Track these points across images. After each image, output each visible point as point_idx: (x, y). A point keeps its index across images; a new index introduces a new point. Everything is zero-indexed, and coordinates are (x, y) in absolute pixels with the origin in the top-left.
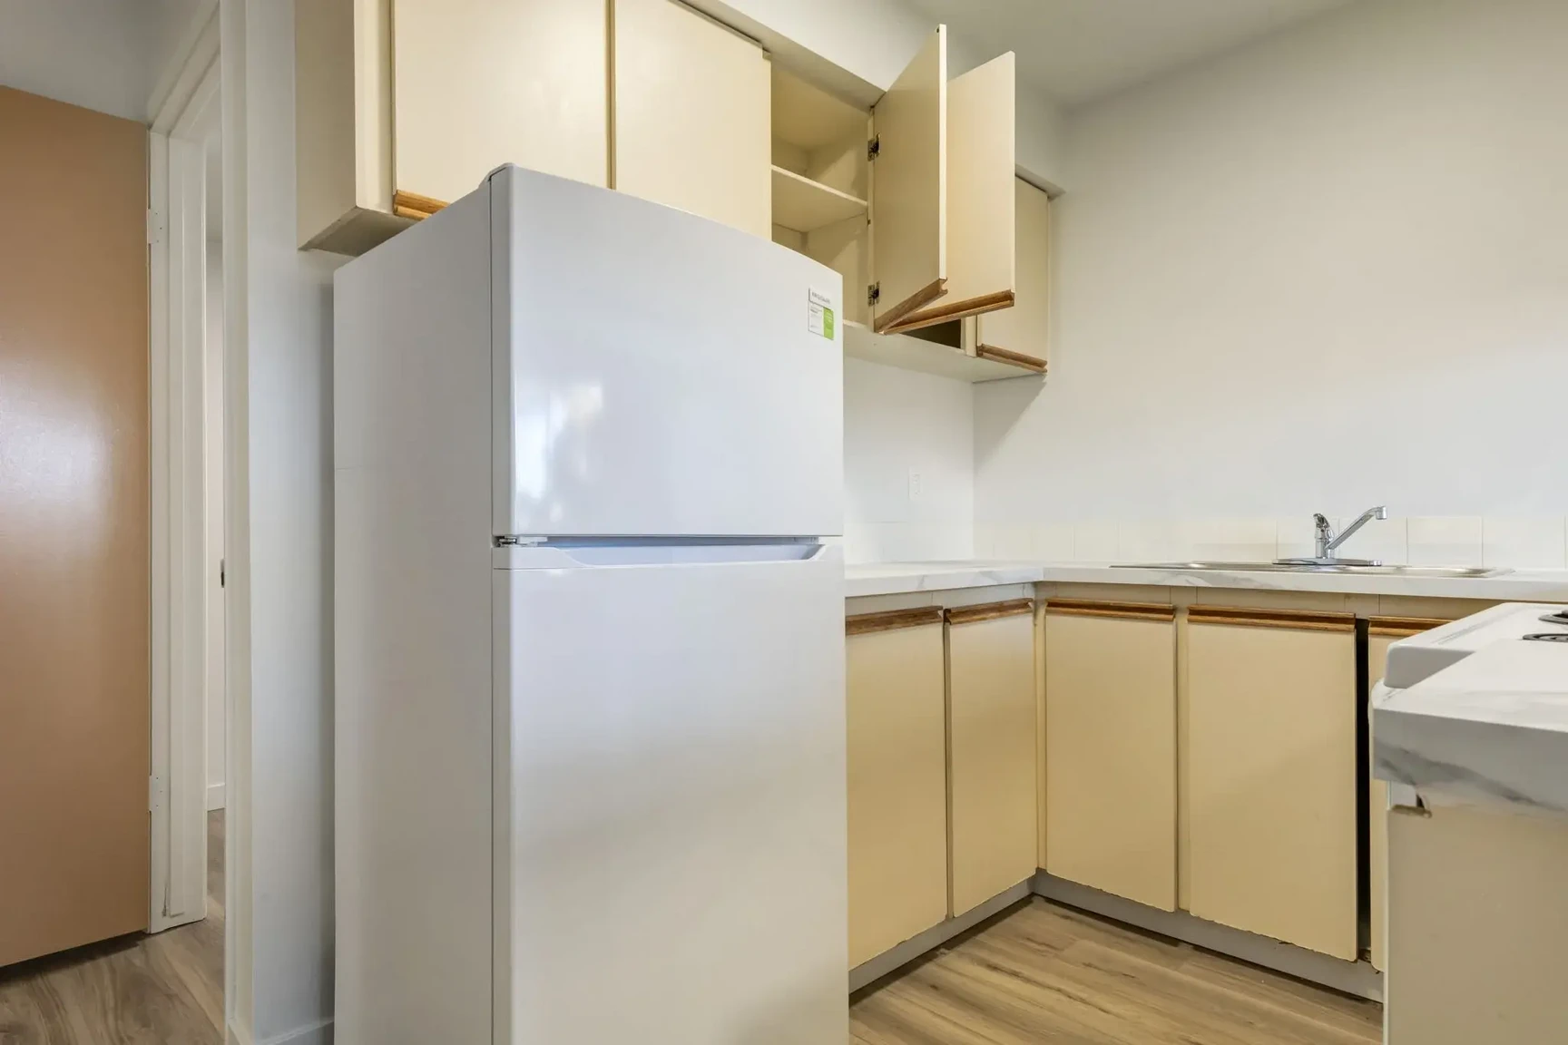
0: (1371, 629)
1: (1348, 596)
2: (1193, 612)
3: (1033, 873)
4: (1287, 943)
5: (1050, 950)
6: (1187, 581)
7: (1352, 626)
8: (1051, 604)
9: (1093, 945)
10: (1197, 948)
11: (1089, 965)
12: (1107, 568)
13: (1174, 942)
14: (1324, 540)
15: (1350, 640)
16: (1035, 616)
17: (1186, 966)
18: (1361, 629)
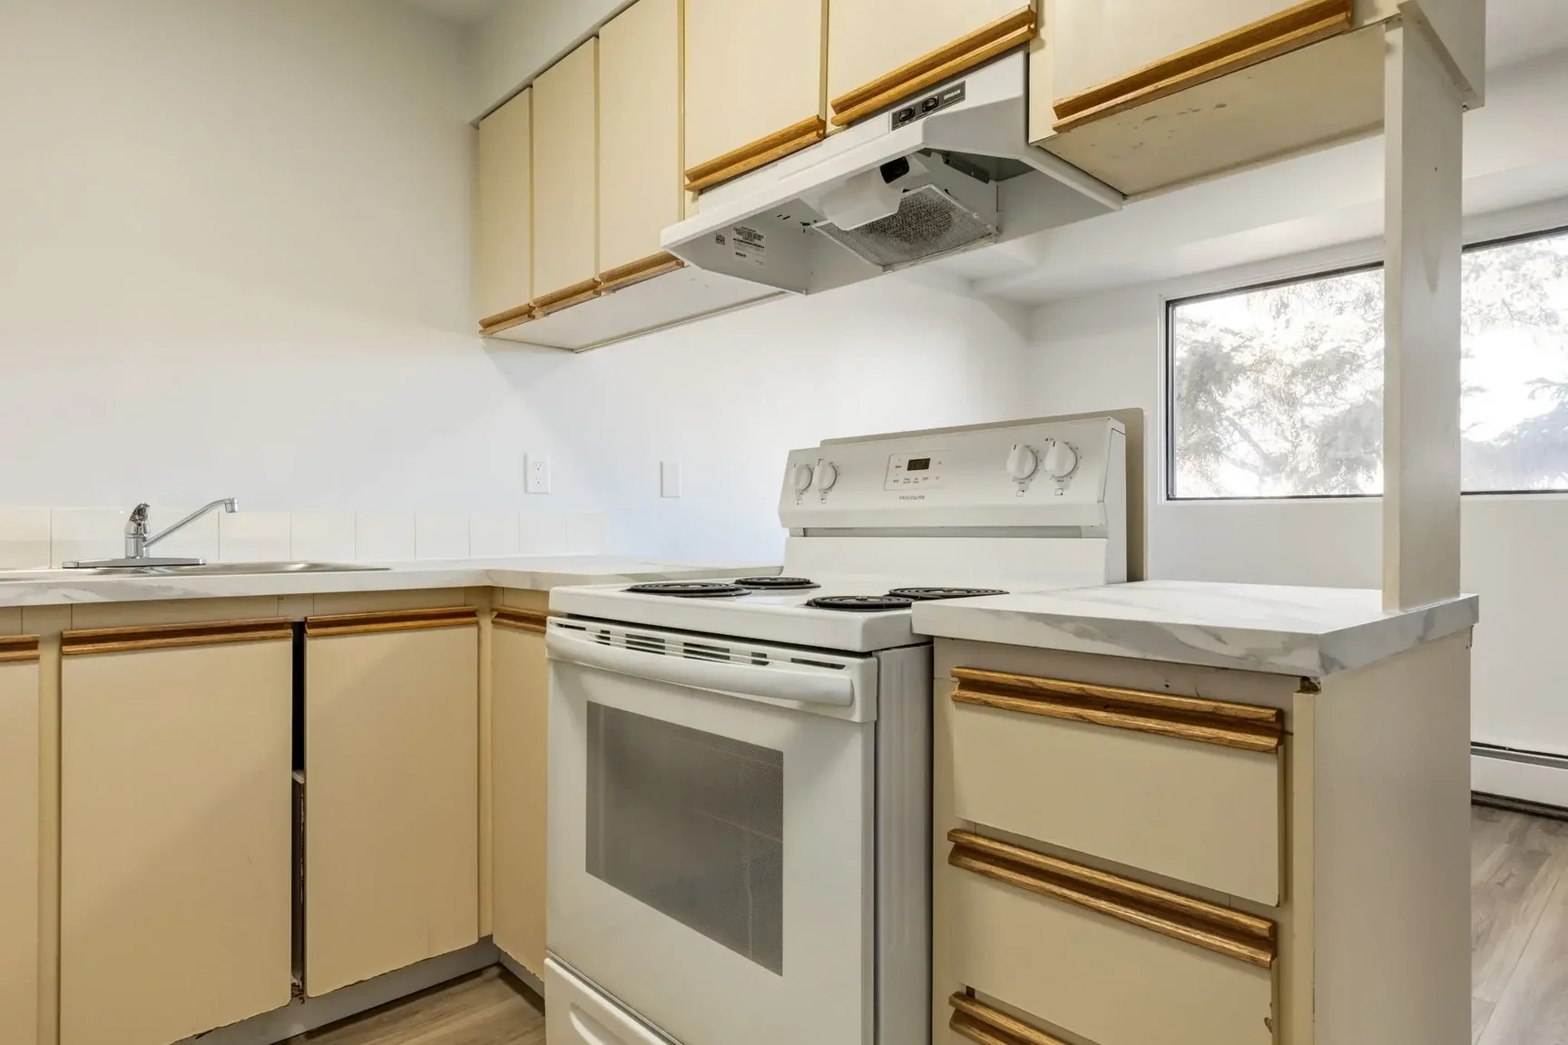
0: (309, 631)
2: (66, 641)
7: (291, 631)
14: (138, 535)
15: (287, 646)
18: (299, 632)
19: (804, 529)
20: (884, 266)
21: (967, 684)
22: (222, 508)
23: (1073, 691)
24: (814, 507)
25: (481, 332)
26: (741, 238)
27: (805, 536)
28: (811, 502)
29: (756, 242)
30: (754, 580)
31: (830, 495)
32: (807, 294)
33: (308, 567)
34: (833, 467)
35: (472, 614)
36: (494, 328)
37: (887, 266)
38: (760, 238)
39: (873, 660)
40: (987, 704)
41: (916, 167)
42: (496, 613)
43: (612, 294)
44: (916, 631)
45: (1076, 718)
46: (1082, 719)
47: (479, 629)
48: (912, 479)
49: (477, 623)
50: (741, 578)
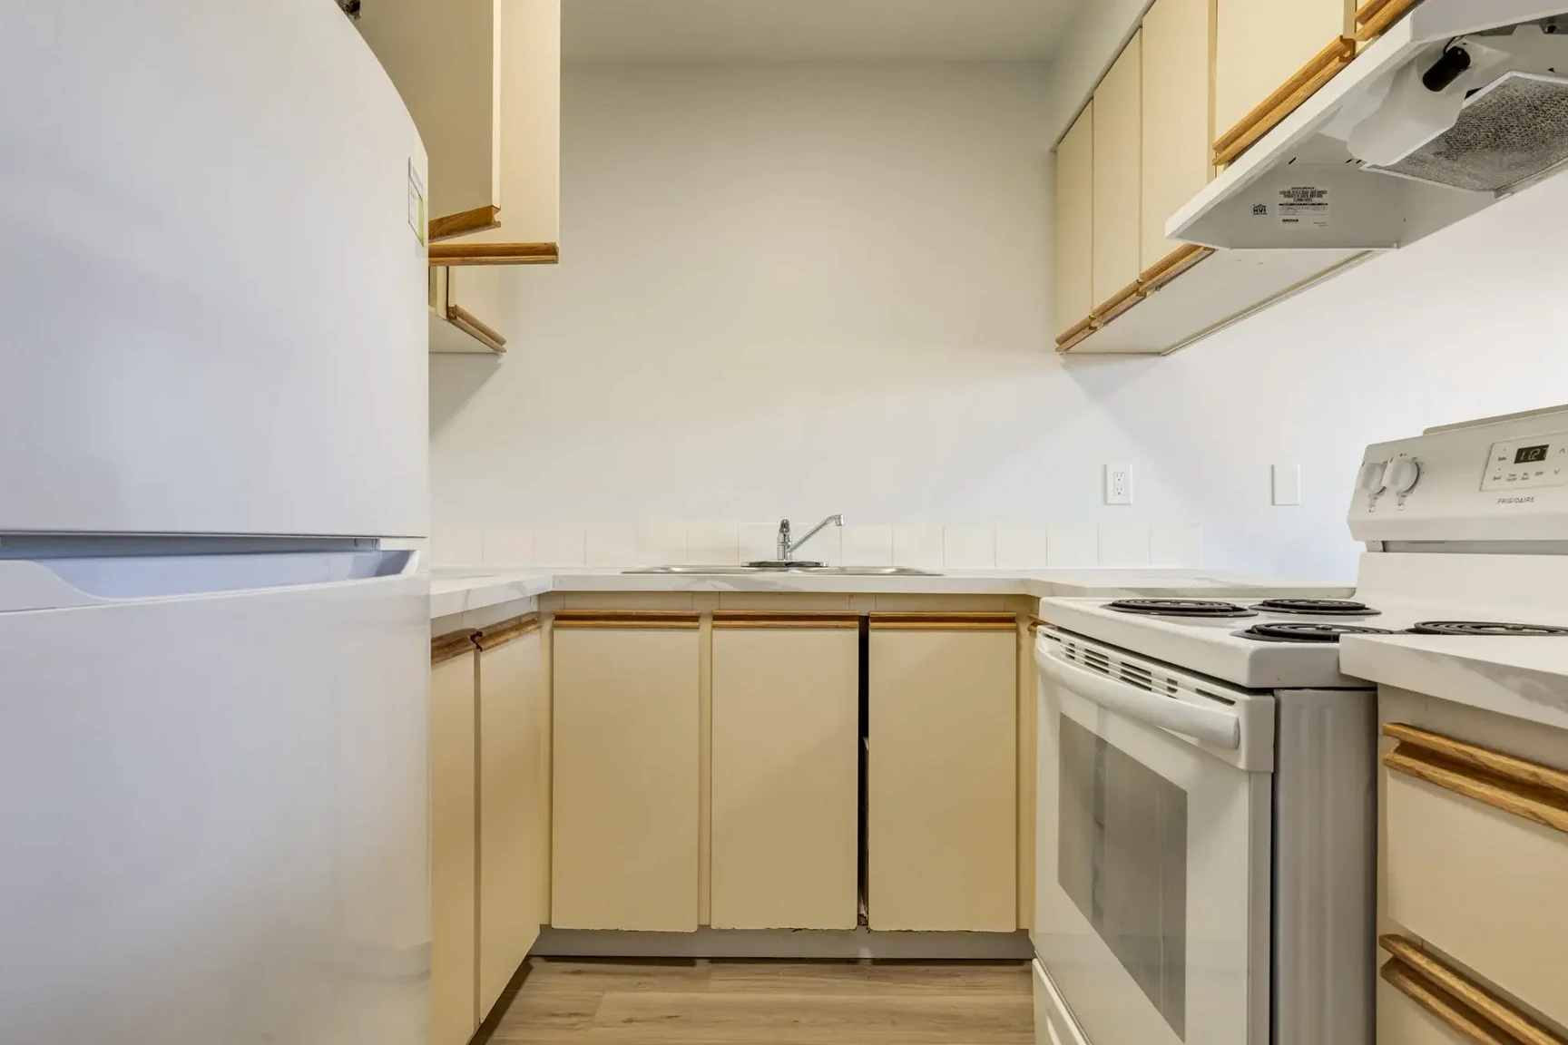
0: (872, 624)
1: (851, 595)
2: (716, 618)
3: (537, 932)
4: (800, 929)
5: (582, 1019)
6: (714, 586)
7: (857, 623)
8: (559, 618)
9: (618, 995)
10: (714, 960)
11: (630, 1021)
12: (618, 574)
13: (689, 961)
14: (785, 543)
15: (855, 634)
16: (541, 634)
17: (713, 984)
18: (864, 624)
19: (1384, 543)
20: (1497, 190)
21: (1407, 748)
22: (833, 523)
23: (1525, 776)
24: (1392, 514)
25: (1057, 350)
26: (1291, 200)
27: (1384, 550)
28: (1387, 509)
29: (1315, 200)
30: (1287, 602)
31: (1410, 499)
32: (1398, 247)
33: (897, 572)
34: (1417, 464)
35: (1011, 620)
36: (1069, 343)
37: (1500, 191)
38: (1320, 194)
39: (1270, 699)
40: (1420, 775)
41: (1481, 53)
42: (1032, 621)
43: (1157, 292)
44: (1344, 671)
45: (1528, 815)
46: (1536, 818)
47: (1018, 635)
48: (1520, 475)
49: (1017, 630)
50: (1270, 599)
